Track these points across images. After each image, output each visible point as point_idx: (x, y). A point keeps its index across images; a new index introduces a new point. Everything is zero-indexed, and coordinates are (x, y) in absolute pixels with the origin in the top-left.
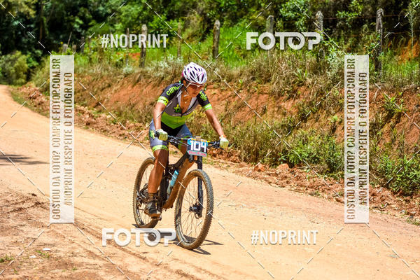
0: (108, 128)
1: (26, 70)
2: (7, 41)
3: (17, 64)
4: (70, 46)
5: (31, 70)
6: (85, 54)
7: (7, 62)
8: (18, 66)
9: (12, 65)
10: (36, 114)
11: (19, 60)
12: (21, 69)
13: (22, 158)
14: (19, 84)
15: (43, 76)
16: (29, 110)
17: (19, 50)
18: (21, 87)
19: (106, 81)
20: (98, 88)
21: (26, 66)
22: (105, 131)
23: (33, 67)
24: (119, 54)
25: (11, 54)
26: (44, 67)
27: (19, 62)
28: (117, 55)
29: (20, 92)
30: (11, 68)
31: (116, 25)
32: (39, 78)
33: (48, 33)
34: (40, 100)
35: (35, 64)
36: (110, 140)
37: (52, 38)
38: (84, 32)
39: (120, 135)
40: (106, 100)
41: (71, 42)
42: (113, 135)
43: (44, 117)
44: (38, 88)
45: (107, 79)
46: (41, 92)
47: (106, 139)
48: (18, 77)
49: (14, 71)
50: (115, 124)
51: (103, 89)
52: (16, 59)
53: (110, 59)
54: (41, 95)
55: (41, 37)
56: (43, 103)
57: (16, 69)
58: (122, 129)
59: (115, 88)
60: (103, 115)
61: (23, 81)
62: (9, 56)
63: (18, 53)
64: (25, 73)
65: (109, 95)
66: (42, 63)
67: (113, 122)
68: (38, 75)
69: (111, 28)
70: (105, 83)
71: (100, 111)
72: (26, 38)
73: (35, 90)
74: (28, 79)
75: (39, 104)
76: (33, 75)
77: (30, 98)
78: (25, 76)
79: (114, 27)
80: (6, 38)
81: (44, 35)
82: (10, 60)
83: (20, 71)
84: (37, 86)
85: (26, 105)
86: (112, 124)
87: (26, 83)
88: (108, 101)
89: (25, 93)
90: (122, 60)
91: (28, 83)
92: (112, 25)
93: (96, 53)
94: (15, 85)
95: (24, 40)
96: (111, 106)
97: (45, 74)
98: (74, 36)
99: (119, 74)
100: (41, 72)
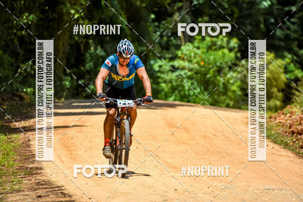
35: (299, 73)
61: (278, 103)
63: (269, 56)
74: (288, 100)
77: (293, 133)
78: (280, 95)
83: (272, 86)
91: (288, 108)
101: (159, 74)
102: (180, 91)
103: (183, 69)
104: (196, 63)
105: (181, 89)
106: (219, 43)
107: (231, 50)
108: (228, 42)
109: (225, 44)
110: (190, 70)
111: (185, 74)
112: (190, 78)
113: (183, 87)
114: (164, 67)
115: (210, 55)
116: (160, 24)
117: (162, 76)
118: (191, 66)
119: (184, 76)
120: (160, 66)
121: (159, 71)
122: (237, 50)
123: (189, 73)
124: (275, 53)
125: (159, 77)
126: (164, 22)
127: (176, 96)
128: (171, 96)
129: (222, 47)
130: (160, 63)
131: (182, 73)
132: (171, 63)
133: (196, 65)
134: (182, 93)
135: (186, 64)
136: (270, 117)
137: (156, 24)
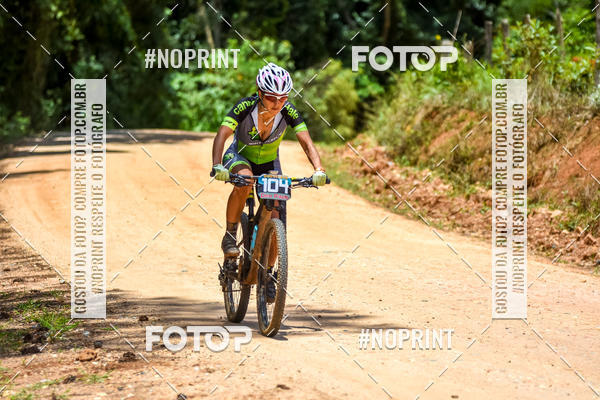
0: (554, 241)
1: (353, 106)
2: (306, 38)
3: (330, 92)
4: (459, 45)
5: (366, 106)
6: (494, 63)
7: (307, 86)
8: (334, 97)
9: (319, 94)
10: (380, 211)
11: (337, 80)
12: (342, 102)
13: (347, 317)
14: (338, 139)
15: (393, 118)
16: (361, 202)
17: (335, 57)
18: (343, 147)
19: (549, 127)
20: (530, 145)
21: (354, 95)
22: (549, 248)
23: (370, 99)
24: (577, 62)
25: (318, 68)
26: (397, 97)
27: (338, 88)
28: (572, 64)
29: (340, 158)
30: (317, 100)
32: (384, 123)
33: (403, 13)
34: (388, 177)
35: (374, 89)
36: (561, 269)
37: (414, 26)
38: (491, 8)
39: (586, 258)
40: (548, 173)
41: (459, 34)
42: (568, 258)
43: (399, 217)
44: (383, 149)
45: (551, 123)
46: (392, 157)
47: (550, 266)
48: (335, 122)
49: (324, 108)
50: (571, 230)
51: (540, 147)
52: (328, 80)
53: (557, 74)
54: (391, 164)
55: (387, 24)
56: (395, 183)
57: (329, 103)
58: (589, 243)
59: (571, 144)
60: (543, 210)
61: (348, 131)
62: (311, 72)
63: (334, 65)
64: (351, 113)
65: (555, 160)
66: (393, 88)
67: (567, 227)
68: (382, 118)
70: (546, 133)
71: (534, 201)
72: (351, 29)
73: (377, 152)
74: (360, 126)
75: (387, 187)
76: (371, 117)
77: (365, 172)
78: (350, 119)
80: (304, 28)
81: (395, 19)
82: (314, 83)
83: (339, 107)
84: (380, 143)
85: (356, 190)
86: (565, 231)
87: (354, 137)
88: (553, 176)
89: (352, 162)
90: (585, 76)
91: (360, 138)
93: (521, 60)
94: (328, 141)
95: (346, 32)
96: (561, 188)
97: (399, 113)
98: (469, 20)
99: (580, 110)
100: (389, 110)
101: (180, 94)
102: (210, 117)
103: (213, 85)
104: (231, 77)
105: (210, 113)
106: (263, 48)
107: (280, 58)
108: (276, 47)
109: (271, 50)
110: (224, 88)
111: (217, 93)
112: (225, 98)
113: (214, 111)
114: (186, 84)
115: (251, 65)
116: (179, 23)
117: (185, 96)
118: (225, 82)
119: (215, 96)
120: (181, 83)
121: (180, 90)
122: (288, 57)
123: (223, 92)
124: (342, 61)
125: (180, 99)
126: (184, 20)
127: (204, 124)
128: (197, 125)
129: (267, 54)
130: (179, 77)
131: (212, 91)
132: (197, 79)
133: (232, 81)
134: (213, 120)
135: (217, 79)
136: (335, 152)
137: (174, 23)
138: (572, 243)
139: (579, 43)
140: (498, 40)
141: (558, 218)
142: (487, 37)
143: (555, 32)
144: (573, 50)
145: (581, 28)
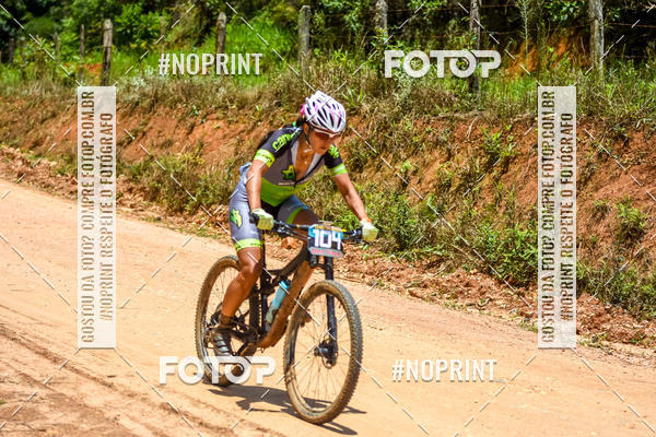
0: (52, 181)
6: (15, 65)
20: (37, 119)
22: (48, 186)
24: (68, 67)
28: (65, 68)
31: (64, 21)
36: (55, 200)
38: (13, 31)
39: (71, 193)
40: (48, 138)
42: (60, 192)
45: (50, 105)
47: (49, 198)
50: (63, 175)
51: (43, 121)
53: (55, 74)
58: (74, 183)
59: (63, 119)
60: (45, 161)
65: (53, 130)
67: (60, 172)
69: (56, 25)
70: (47, 111)
71: (39, 155)
79: (60, 23)
86: (59, 175)
88: (51, 139)
90: (73, 75)
92: (57, 21)
93: (32, 64)
96: (57, 147)
99: (70, 97)
138: (64, 184)
139: (69, 54)
140: (18, 51)
141: (54, 167)
142: (11, 49)
143: (54, 47)
144: (65, 59)
145: (70, 45)
